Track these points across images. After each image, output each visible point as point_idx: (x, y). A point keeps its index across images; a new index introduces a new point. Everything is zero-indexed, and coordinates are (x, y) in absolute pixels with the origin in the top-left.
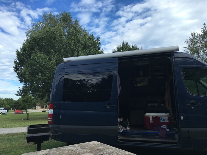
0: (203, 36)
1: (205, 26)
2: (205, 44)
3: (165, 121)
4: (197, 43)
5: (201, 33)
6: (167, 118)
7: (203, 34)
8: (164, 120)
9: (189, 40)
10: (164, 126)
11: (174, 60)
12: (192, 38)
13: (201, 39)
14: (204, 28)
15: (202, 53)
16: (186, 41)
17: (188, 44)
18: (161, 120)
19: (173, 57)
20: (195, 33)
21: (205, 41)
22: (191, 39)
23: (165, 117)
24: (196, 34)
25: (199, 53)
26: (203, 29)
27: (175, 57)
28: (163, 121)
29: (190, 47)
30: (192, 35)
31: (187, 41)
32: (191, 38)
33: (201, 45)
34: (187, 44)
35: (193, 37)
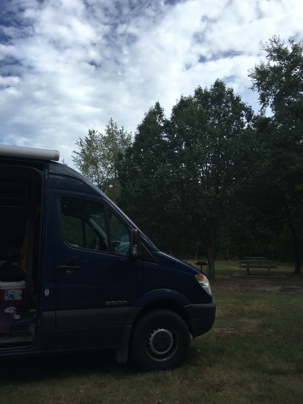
0: (108, 139)
1: (112, 124)
2: (108, 153)
3: (15, 298)
4: (96, 149)
5: (105, 134)
6: (20, 290)
7: (107, 135)
8: (12, 296)
9: (84, 141)
10: (11, 308)
11: (47, 177)
12: (90, 139)
13: (104, 144)
14: (110, 127)
15: (102, 169)
16: (79, 142)
17: (82, 148)
18: (7, 296)
19: (46, 170)
20: (95, 131)
21: (109, 149)
22: (87, 141)
23: (14, 290)
24: (97, 134)
25: (97, 167)
26: (108, 127)
27: (50, 171)
28: (11, 299)
29: (84, 153)
30: (90, 134)
31: (81, 143)
32: (87, 138)
33: (102, 153)
34: (80, 147)
35: (90, 137)
